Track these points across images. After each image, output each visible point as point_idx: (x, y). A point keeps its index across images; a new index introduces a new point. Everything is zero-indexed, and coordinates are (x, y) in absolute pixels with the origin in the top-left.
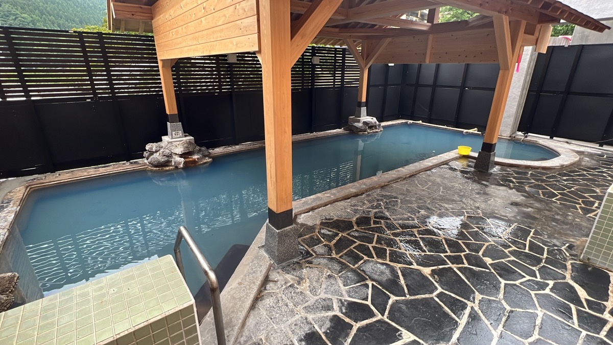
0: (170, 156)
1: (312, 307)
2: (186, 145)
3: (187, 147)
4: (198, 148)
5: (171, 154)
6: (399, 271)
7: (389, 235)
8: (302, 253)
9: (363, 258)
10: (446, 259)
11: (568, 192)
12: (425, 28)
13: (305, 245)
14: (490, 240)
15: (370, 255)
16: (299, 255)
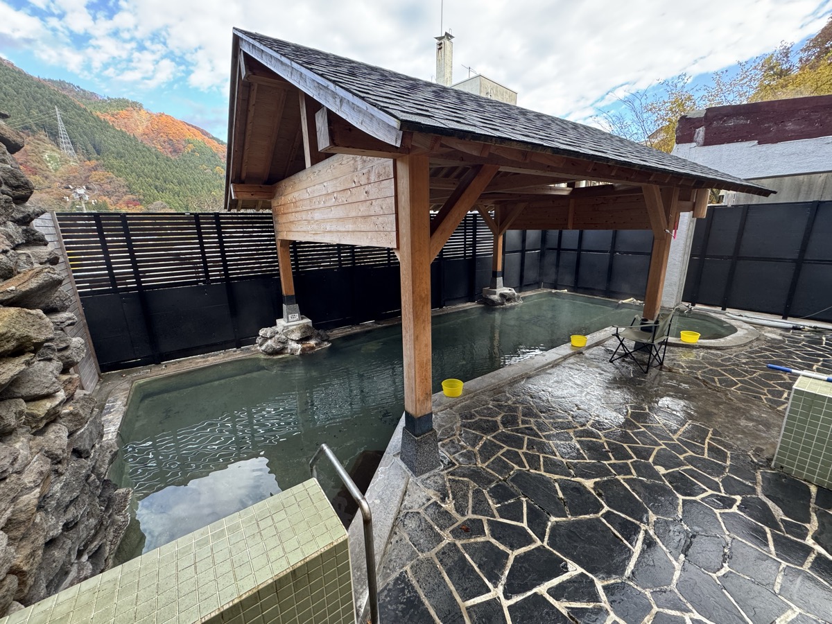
1: (460, 531)
2: (303, 330)
3: (304, 332)
4: (315, 332)
5: (287, 340)
6: (557, 485)
7: (541, 438)
8: (442, 461)
9: (512, 468)
10: (610, 468)
11: (750, 379)
12: (565, 193)
13: (445, 452)
14: (661, 442)
15: (521, 464)
16: (440, 465)
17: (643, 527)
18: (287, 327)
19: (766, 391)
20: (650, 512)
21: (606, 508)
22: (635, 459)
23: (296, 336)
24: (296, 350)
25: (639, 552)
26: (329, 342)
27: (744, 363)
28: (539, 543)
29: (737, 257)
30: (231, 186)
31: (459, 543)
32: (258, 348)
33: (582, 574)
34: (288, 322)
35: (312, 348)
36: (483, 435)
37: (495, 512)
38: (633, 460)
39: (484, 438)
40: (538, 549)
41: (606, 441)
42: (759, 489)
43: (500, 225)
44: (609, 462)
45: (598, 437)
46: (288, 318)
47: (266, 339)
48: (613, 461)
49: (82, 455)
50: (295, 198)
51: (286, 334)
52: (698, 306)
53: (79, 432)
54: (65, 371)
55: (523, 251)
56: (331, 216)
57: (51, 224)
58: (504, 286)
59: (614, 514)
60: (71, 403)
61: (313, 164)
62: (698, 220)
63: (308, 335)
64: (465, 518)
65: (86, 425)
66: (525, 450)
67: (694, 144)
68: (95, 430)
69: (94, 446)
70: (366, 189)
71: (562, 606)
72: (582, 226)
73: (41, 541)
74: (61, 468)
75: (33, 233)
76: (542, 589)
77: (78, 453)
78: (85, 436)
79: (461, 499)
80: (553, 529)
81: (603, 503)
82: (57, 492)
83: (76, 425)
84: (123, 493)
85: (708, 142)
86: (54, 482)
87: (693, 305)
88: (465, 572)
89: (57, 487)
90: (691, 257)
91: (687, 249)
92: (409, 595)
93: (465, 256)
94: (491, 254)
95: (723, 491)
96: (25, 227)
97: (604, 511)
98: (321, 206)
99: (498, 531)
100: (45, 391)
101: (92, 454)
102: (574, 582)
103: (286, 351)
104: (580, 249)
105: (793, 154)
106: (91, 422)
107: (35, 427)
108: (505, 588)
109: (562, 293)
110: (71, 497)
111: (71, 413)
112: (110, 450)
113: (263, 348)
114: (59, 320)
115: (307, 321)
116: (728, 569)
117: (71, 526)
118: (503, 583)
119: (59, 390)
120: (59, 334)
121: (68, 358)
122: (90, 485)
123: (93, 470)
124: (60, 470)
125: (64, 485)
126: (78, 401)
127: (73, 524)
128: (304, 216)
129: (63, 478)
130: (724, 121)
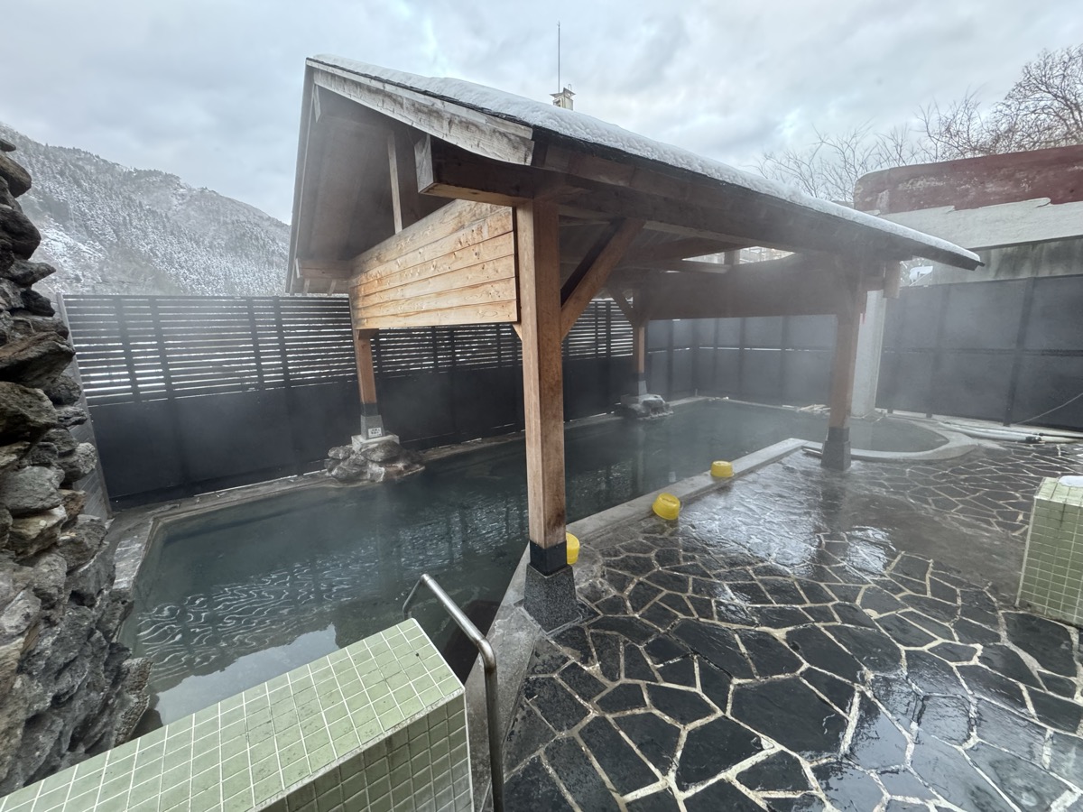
1: (610, 700)
2: (387, 448)
3: (389, 451)
4: (405, 451)
5: (366, 462)
6: (736, 636)
7: (711, 578)
8: (581, 611)
9: (676, 617)
10: (806, 614)
11: (973, 498)
12: (719, 271)
13: (584, 598)
14: (868, 579)
15: (686, 611)
16: (578, 615)
17: (858, 687)
18: (367, 445)
19: (995, 513)
20: (865, 668)
21: (806, 665)
22: (838, 601)
23: (379, 455)
24: (379, 475)
25: (856, 721)
26: (422, 464)
27: (962, 480)
28: (719, 713)
29: (940, 350)
30: (296, 261)
31: (609, 717)
32: (327, 474)
33: (782, 753)
34: (368, 438)
35: (400, 472)
36: (632, 576)
37: (657, 674)
38: (834, 603)
39: (636, 580)
41: (797, 580)
42: (1003, 634)
43: (641, 314)
44: (803, 606)
45: (785, 575)
46: (367, 433)
47: (338, 461)
48: (809, 605)
49: (85, 602)
50: (380, 274)
51: (364, 454)
52: (896, 412)
53: (82, 570)
54: (66, 484)
55: (670, 348)
56: (428, 290)
58: (649, 392)
59: (817, 672)
60: (74, 528)
61: (404, 227)
62: (891, 300)
63: (395, 455)
64: (617, 684)
65: (93, 560)
66: (690, 593)
68: (103, 569)
69: (100, 592)
70: (477, 250)
71: (758, 797)
72: (743, 312)
73: (22, 716)
74: (55, 615)
76: (730, 774)
77: (79, 598)
78: (89, 575)
79: (609, 660)
80: (736, 694)
81: (801, 658)
82: (47, 649)
83: (78, 559)
85: (893, 208)
86: (43, 634)
87: (890, 412)
88: (620, 756)
89: (48, 641)
90: (881, 351)
91: (877, 341)
92: (544, 790)
93: (597, 355)
94: (630, 352)
95: (957, 638)
96: (24, 289)
97: (802, 669)
98: (415, 279)
99: (661, 697)
100: (39, 505)
101: (98, 603)
102: (773, 763)
103: (365, 478)
104: (742, 344)
105: (998, 221)
106: (99, 557)
107: (22, 553)
108: (677, 775)
110: (66, 658)
111: (72, 541)
112: (122, 600)
113: (334, 472)
114: (63, 414)
115: (393, 437)
116: (978, 740)
117: (63, 700)
118: (676, 769)
119: (58, 506)
120: (61, 434)
121: (72, 466)
122: (93, 645)
123: (99, 624)
124: (53, 618)
125: (57, 640)
126: (82, 527)
127: (67, 697)
128: (392, 295)
129: (57, 629)
130: (912, 184)
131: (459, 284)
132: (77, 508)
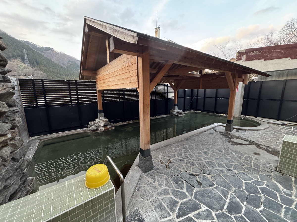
0: (98, 127)
1: (160, 193)
2: (105, 122)
3: (105, 123)
4: (110, 123)
5: (99, 126)
6: (197, 177)
7: (191, 160)
8: (154, 168)
9: (180, 171)
10: (217, 171)
11: (267, 140)
12: (199, 76)
13: (155, 165)
14: (236, 162)
15: (184, 169)
16: (153, 169)
17: (230, 192)
18: (99, 121)
19: (273, 145)
20: (233, 187)
21: (216, 185)
23: (102, 124)
24: (102, 130)
25: (229, 201)
26: (114, 127)
28: (190, 198)
29: (259, 99)
30: (82, 71)
31: (159, 198)
32: (88, 129)
33: (207, 210)
34: (100, 119)
35: (108, 129)
36: (169, 159)
37: (174, 186)
38: (225, 168)
40: (190, 200)
41: (215, 162)
42: (273, 179)
43: (177, 87)
44: (216, 169)
45: (213, 160)
46: (100, 118)
47: (91, 126)
48: (218, 168)
49: (16, 161)
50: (104, 75)
51: (99, 124)
52: (247, 116)
53: (15, 152)
54: (12, 128)
55: (185, 97)
56: (115, 79)
57: (16, 82)
58: (178, 109)
59: (219, 187)
60: (14, 140)
61: (110, 61)
62: (245, 85)
63: (107, 124)
64: (162, 188)
65: (19, 149)
66: (185, 164)
67: (242, 61)
68: (22, 152)
69: (21, 158)
70: (128, 68)
71: (199, 221)
72: (205, 87)
74: (6, 164)
75: (6, 78)
76: (191, 215)
77: (14, 159)
78: (17, 153)
79: (161, 182)
80: (196, 192)
81: (215, 183)
82: (3, 173)
83: (14, 149)
84: (31, 179)
85: (247, 60)
86: (2, 169)
87: (245, 116)
88: (161, 209)
89: (4, 171)
90: (243, 99)
91: (242, 96)
92: (139, 217)
93: (164, 99)
94: (173, 98)
95: (259, 179)
96: (3, 76)
97: (215, 186)
98: (112, 76)
99: (175, 193)
100: (3, 133)
101: (20, 161)
103: (98, 130)
104: (205, 97)
105: (276, 64)
106: (21, 149)
109: (199, 112)
110: (9, 176)
111: (13, 144)
112: (27, 161)
113: (90, 129)
114: (13, 110)
115: (107, 119)
116: (263, 208)
117: (7, 187)
118: (176, 213)
119: (8, 134)
120: (12, 115)
121: (14, 124)
122: (17, 173)
123: (20, 167)
124: (5, 165)
125: (6, 170)
126: (16, 140)
127: (9, 186)
128: (106, 80)
129: (7, 168)
130: (252, 53)
131: (123, 77)
132: (15, 135)
